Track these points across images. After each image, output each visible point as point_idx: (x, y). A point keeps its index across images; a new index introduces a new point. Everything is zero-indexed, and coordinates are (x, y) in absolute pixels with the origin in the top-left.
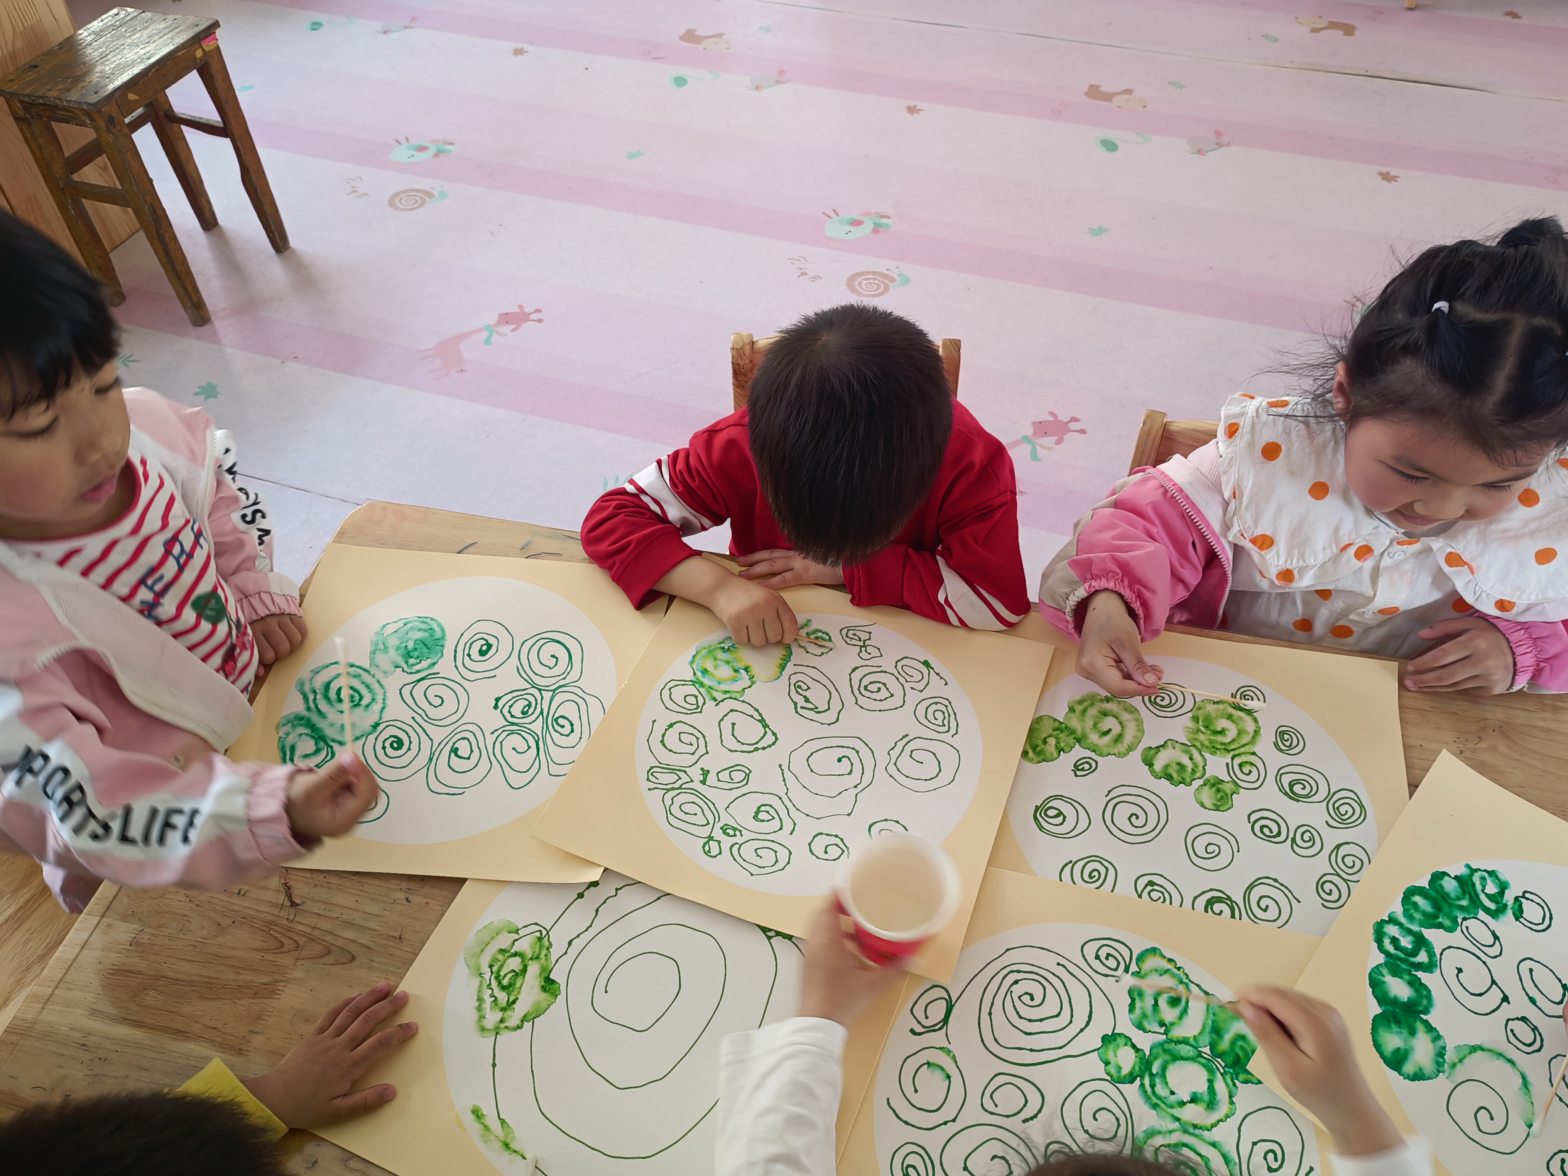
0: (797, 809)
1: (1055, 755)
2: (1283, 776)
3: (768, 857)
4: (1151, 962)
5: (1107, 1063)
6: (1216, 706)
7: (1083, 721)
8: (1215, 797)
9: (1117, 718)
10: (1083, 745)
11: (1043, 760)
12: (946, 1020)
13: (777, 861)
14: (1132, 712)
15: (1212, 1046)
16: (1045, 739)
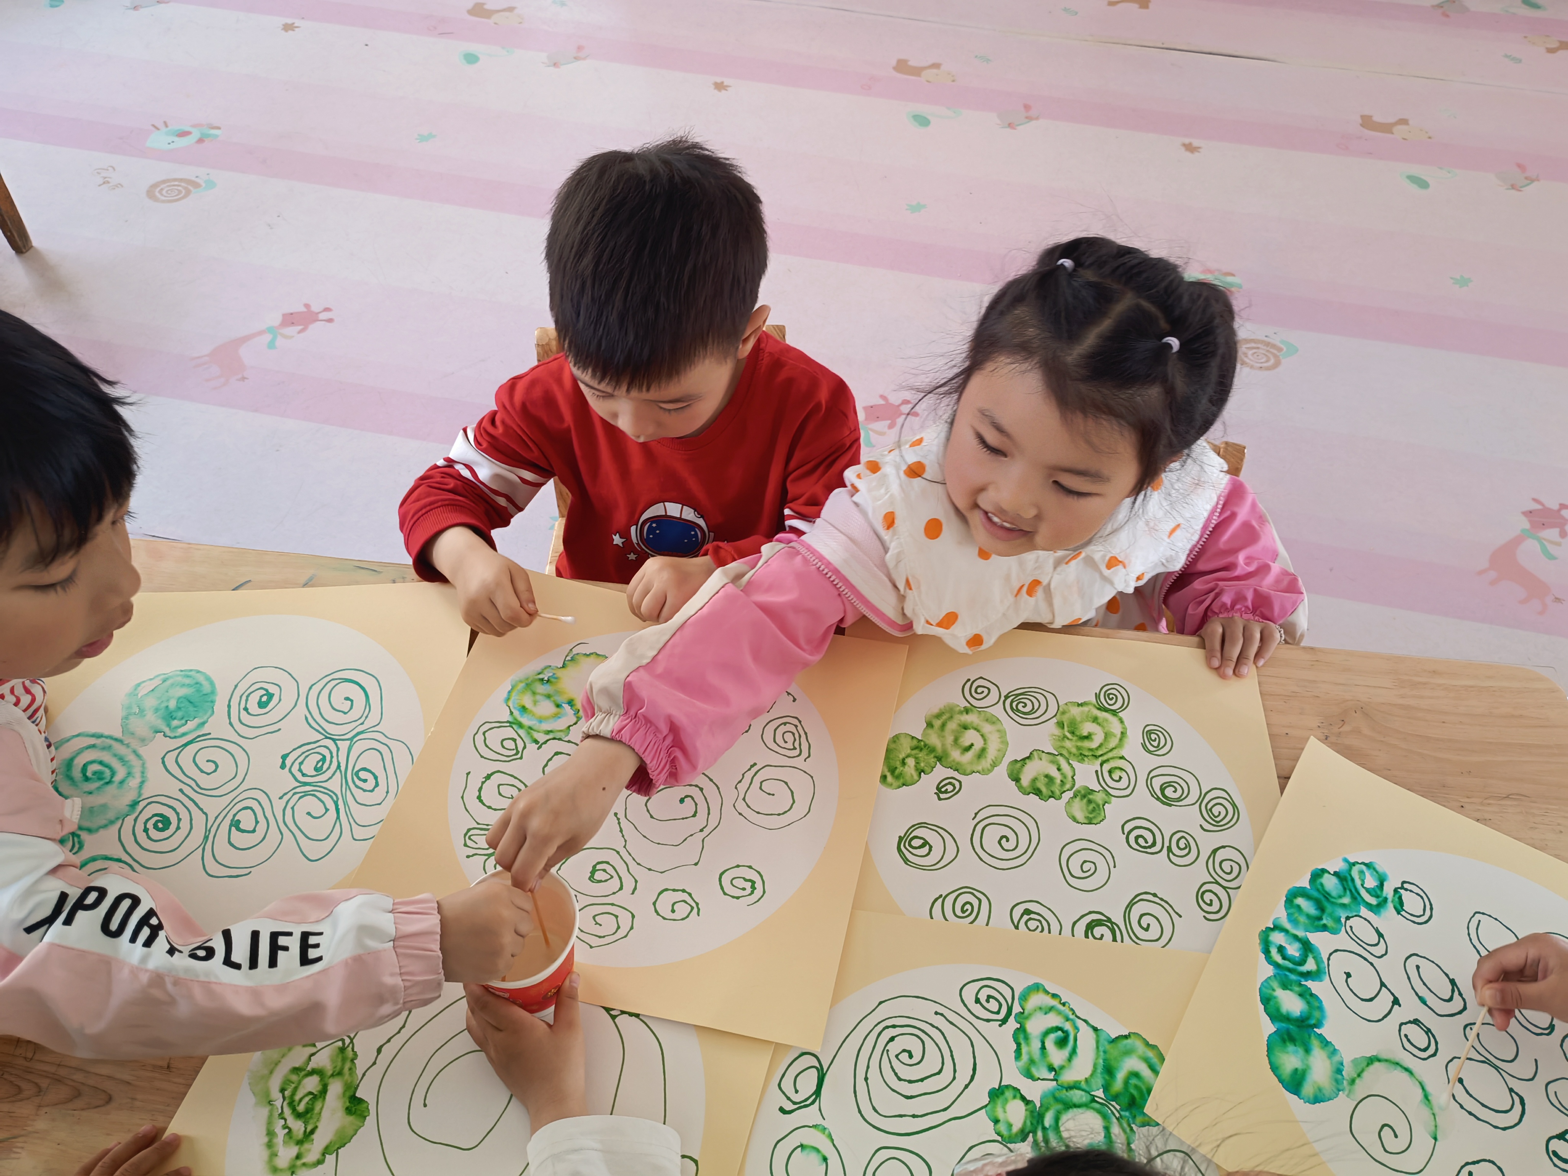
0: (638, 864)
1: (916, 777)
2: (1153, 779)
3: (608, 923)
4: (1037, 1000)
5: (996, 1121)
6: (1080, 708)
7: (943, 737)
8: (1087, 809)
9: (978, 731)
10: (944, 763)
11: (904, 785)
12: (818, 1092)
13: (619, 927)
14: (994, 723)
15: (1106, 1088)
16: (904, 760)
